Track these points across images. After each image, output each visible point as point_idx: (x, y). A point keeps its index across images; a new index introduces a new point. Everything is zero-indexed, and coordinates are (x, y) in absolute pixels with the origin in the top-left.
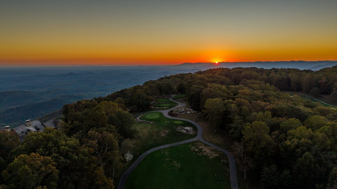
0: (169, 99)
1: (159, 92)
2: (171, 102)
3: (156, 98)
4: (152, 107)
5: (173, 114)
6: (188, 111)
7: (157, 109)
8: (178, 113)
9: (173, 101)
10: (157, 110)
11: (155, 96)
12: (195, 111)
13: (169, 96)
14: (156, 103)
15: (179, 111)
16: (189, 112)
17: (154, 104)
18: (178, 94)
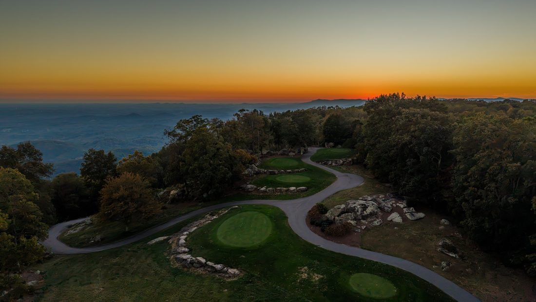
0: (304, 160)
1: (272, 138)
2: (310, 170)
3: (263, 156)
4: (249, 186)
5: (331, 222)
6: (392, 211)
7: (265, 192)
8: (353, 222)
9: (314, 164)
10: (266, 196)
11: (261, 150)
12: (417, 211)
13: (302, 150)
14: (262, 170)
15: (353, 210)
16: (395, 217)
17: (258, 173)
18: (324, 146)
